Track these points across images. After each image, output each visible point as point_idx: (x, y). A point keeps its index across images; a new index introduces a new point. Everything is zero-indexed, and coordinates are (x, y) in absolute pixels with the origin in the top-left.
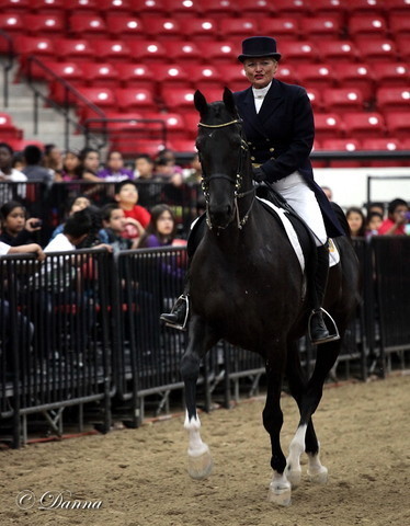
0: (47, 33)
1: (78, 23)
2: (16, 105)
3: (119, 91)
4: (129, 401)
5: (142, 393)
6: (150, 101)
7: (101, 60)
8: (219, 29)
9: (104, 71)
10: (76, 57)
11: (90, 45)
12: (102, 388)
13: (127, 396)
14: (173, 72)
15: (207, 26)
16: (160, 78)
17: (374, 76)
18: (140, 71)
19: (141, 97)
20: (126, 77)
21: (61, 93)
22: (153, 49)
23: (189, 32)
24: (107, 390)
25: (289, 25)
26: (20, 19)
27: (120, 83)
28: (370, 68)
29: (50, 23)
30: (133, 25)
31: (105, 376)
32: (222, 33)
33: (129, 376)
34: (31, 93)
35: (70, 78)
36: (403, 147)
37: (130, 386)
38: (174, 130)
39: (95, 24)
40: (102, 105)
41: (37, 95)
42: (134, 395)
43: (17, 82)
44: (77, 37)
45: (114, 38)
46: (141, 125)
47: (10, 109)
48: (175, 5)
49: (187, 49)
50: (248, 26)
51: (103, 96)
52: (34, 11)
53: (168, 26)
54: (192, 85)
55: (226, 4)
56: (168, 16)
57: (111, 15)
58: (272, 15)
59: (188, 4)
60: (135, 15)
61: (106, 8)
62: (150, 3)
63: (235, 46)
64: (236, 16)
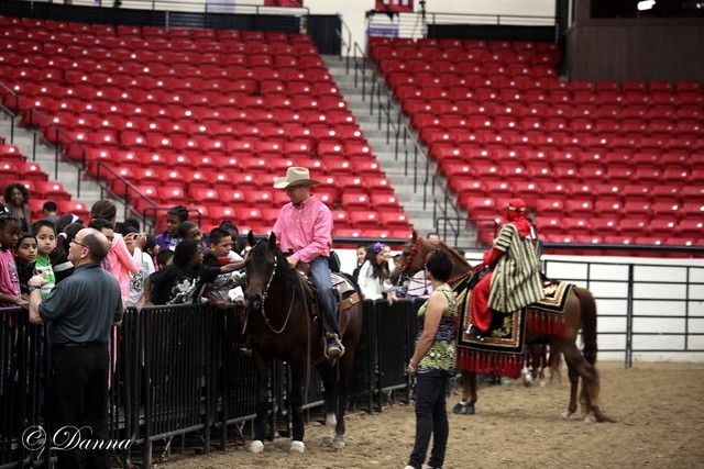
0: (106, 145)
1: (127, 139)
2: (85, 196)
3: (160, 188)
6: (182, 195)
7: (145, 166)
8: (226, 147)
9: (149, 174)
10: (128, 163)
11: (137, 155)
14: (197, 176)
15: (218, 145)
16: (189, 180)
17: (338, 184)
18: (174, 175)
19: (176, 193)
20: (164, 179)
21: (121, 189)
22: (181, 159)
23: (205, 149)
25: (276, 147)
26: (87, 134)
27: (160, 183)
28: (337, 178)
29: (107, 139)
30: (165, 142)
32: (229, 150)
34: (99, 188)
35: (126, 178)
36: (364, 235)
39: (139, 140)
40: (151, 197)
41: (102, 188)
43: (85, 179)
44: (126, 149)
45: (153, 150)
47: (81, 199)
48: (193, 129)
49: (206, 160)
50: (247, 146)
51: (150, 191)
52: (95, 131)
53: (191, 144)
54: (211, 186)
55: (229, 130)
56: (189, 137)
57: (150, 135)
58: (264, 139)
59: (202, 129)
60: (166, 135)
61: (145, 129)
62: (176, 128)
63: (239, 159)
64: (238, 138)
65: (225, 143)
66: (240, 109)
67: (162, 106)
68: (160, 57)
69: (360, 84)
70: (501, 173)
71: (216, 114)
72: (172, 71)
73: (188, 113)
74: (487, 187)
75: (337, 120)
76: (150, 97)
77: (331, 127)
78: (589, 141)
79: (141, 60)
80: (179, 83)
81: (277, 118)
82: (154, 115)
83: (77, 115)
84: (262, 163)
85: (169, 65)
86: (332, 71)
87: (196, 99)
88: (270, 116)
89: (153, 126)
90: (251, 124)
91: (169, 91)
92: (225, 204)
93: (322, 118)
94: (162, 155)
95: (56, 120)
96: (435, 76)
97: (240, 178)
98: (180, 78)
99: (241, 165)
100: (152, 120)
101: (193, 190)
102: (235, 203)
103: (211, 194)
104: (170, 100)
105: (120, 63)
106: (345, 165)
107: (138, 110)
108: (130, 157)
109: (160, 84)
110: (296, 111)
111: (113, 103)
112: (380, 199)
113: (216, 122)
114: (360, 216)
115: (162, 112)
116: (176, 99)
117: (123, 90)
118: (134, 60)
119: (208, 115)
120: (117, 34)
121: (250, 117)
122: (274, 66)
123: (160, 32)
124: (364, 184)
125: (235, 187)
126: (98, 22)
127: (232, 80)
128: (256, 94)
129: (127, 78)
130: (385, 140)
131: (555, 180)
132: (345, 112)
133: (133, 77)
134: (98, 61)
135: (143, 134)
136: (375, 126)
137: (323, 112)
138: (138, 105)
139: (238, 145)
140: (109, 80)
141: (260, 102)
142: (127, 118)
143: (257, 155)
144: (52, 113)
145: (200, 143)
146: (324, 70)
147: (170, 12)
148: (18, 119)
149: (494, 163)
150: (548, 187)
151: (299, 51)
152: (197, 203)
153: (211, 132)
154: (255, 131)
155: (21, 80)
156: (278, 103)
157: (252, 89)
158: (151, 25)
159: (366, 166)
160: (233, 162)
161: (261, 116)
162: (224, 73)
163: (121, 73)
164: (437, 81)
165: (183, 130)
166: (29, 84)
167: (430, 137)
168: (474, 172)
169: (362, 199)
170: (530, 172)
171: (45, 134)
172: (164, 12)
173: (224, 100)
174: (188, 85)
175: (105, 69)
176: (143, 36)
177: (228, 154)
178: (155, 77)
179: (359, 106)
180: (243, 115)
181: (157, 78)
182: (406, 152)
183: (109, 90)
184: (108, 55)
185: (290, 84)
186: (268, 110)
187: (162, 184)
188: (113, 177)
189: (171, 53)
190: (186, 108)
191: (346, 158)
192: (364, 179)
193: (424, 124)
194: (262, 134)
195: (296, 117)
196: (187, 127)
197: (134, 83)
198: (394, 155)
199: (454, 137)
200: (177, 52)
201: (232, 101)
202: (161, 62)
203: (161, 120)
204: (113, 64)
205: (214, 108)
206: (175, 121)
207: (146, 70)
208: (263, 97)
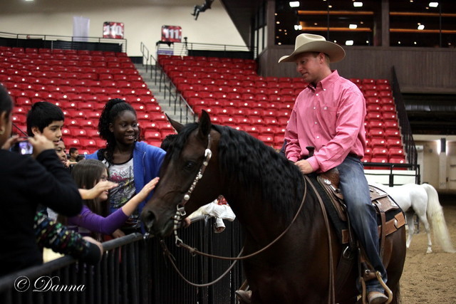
8: (78, 106)
10: (18, 114)
23: (66, 107)
28: (142, 123)
32: (79, 108)
39: (27, 102)
44: (19, 106)
48: (60, 97)
50: (90, 106)
55: (80, 97)
59: (65, 97)
61: (32, 96)
62: (50, 96)
63: (85, 113)
64: (85, 102)
65: (77, 104)
66: (87, 87)
67: (44, 85)
68: (46, 62)
69: (154, 77)
70: (235, 121)
71: (74, 90)
72: (52, 69)
73: (58, 89)
75: (141, 93)
76: (37, 81)
77: (138, 96)
78: (281, 106)
79: (36, 63)
80: (54, 74)
81: (107, 92)
82: (38, 90)
85: (50, 66)
86: (140, 71)
87: (63, 82)
88: (104, 91)
89: (37, 95)
90: (93, 94)
91: (49, 78)
92: (74, 137)
93: (133, 92)
96: (194, 73)
97: (84, 123)
98: (55, 72)
99: (86, 116)
100: (36, 92)
102: (80, 137)
103: (66, 131)
104: (49, 82)
105: (24, 65)
106: (146, 116)
107: (30, 87)
108: (20, 110)
109: (44, 75)
110: (118, 89)
111: (16, 83)
113: (73, 94)
115: (43, 88)
116: (52, 82)
117: (23, 77)
119: (69, 90)
120: (25, 52)
121: (93, 91)
122: (107, 66)
123: (48, 51)
124: (158, 127)
125: (81, 128)
126: (16, 46)
127: (84, 73)
128: (97, 80)
129: (27, 71)
130: (168, 105)
131: (266, 126)
132: (146, 89)
133: (30, 71)
134: (12, 63)
135: (30, 99)
136: (163, 98)
137: (133, 89)
138: (30, 84)
139: (85, 105)
140: (16, 72)
141: (98, 84)
143: (95, 111)
145: (63, 104)
146: (135, 69)
147: (54, 41)
149: (231, 116)
150: (263, 129)
151: (121, 60)
153: (70, 99)
154: (95, 98)
156: (109, 84)
157: (95, 78)
158: (43, 48)
159: (158, 117)
160: (81, 114)
161: (99, 90)
162: (80, 70)
163: (24, 69)
164: (195, 75)
165: (54, 97)
167: (194, 102)
168: (220, 121)
169: (157, 135)
170: (251, 121)
172: (51, 41)
173: (78, 83)
174: (59, 75)
175: (15, 67)
176: (38, 53)
177: (78, 110)
178: (42, 71)
179: (153, 87)
180: (89, 90)
182: (181, 110)
184: (18, 61)
185: (115, 76)
186: (103, 88)
189: (52, 61)
190: (57, 86)
191: (147, 113)
192: (157, 124)
193: (190, 96)
194: (99, 100)
195: (118, 91)
196: (56, 96)
197: (30, 74)
198: (173, 112)
199: (207, 103)
200: (55, 60)
201: (83, 83)
202: (47, 65)
203: (42, 92)
204: (20, 65)
205: (72, 87)
206: (50, 93)
207: (38, 68)
208: (101, 81)
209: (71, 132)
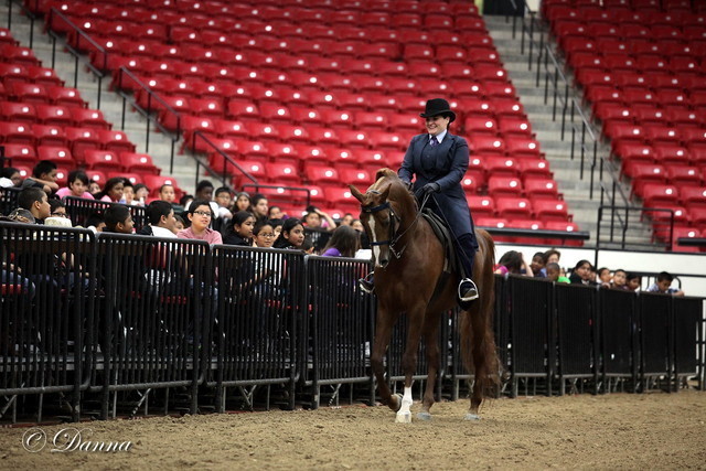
0: (209, 114)
1: (236, 109)
2: (180, 172)
3: (268, 165)
4: (309, 387)
5: (321, 382)
6: (295, 174)
7: (254, 139)
8: (354, 120)
9: (257, 148)
10: (233, 135)
11: (245, 126)
12: (288, 373)
13: (308, 383)
14: (315, 152)
15: (345, 117)
16: (305, 157)
17: (486, 166)
18: (287, 150)
19: (288, 171)
20: (275, 154)
21: (219, 164)
22: (298, 132)
23: (329, 121)
24: (293, 375)
25: (414, 121)
26: (187, 100)
27: (270, 159)
28: (484, 159)
29: (212, 106)
30: (281, 112)
31: (291, 363)
32: (357, 123)
33: (311, 366)
34: (193, 162)
35: (228, 152)
36: (511, 225)
37: (312, 374)
38: (316, 200)
39: (250, 109)
40: (256, 176)
41: (198, 163)
42: (315, 382)
43: (181, 153)
44: (233, 119)
45: (266, 121)
46: (288, 193)
47: (175, 175)
48: (317, 98)
49: (328, 135)
50: (379, 119)
51: (255, 168)
52: (198, 97)
53: (312, 115)
54: (331, 165)
55: (360, 100)
56: (311, 107)
57: (263, 104)
58: (401, 112)
59: (329, 98)
60: (284, 104)
61: (259, 97)
62: (297, 96)
63: (369, 135)
64: (370, 110)
65: (353, 115)
66: (376, 76)
67: (283, 70)
68: (287, 14)
69: (527, 50)
70: (690, 157)
71: (346, 82)
72: (299, 31)
73: (313, 80)
74: (670, 173)
75: (493, 91)
76: (269, 60)
77: (484, 99)
79: (263, 16)
80: (306, 45)
81: (419, 87)
82: (271, 81)
83: (179, 78)
84: (395, 139)
85: (297, 24)
86: (495, 35)
87: (324, 64)
88: (411, 85)
89: (269, 94)
90: (388, 93)
91: (293, 54)
92: (344, 186)
93: (475, 88)
94: (275, 127)
95: (153, 83)
96: (621, 41)
97: (367, 156)
98: (307, 38)
99: (370, 142)
100: (268, 86)
101: (308, 169)
103: (329, 174)
104: (293, 64)
105: (238, 19)
106: (497, 144)
107: (253, 75)
108: (237, 127)
109: (283, 45)
110: (443, 80)
111: (223, 65)
112: (535, 184)
113: (346, 91)
114: (508, 203)
115: (282, 78)
116: (301, 63)
117: (238, 51)
118: (268, 33)
119: (337, 82)
121: (387, 86)
122: (423, 26)
124: (518, 167)
125: (359, 167)
127: (370, 42)
128: (397, 60)
129: (244, 37)
130: (551, 117)
132: (505, 81)
133: (252, 36)
134: (211, 16)
135: (256, 102)
136: (541, 100)
137: (476, 82)
138: (253, 68)
139: (369, 118)
140: (222, 39)
141: (401, 68)
142: (239, 84)
143: (390, 130)
144: (148, 75)
145: (324, 115)
146: (484, 32)
148: (107, 82)
149: (683, 145)
151: (455, 9)
152: (311, 183)
153: (338, 103)
154: (392, 102)
155: (115, 36)
156: (424, 70)
157: (393, 54)
159: (521, 145)
160: (360, 137)
161: (401, 84)
162: (362, 34)
163: (238, 31)
164: (622, 47)
165: (305, 98)
166: (125, 41)
167: (606, 113)
168: (655, 156)
169: (513, 184)
171: (138, 100)
173: (357, 66)
174: (316, 47)
175: (219, 26)
177: (355, 128)
178: (278, 37)
179: (523, 76)
180: (379, 84)
181: (280, 38)
182: (574, 131)
183: (220, 50)
184: (225, 10)
185: (440, 49)
186: (410, 78)
187: (272, 160)
188: (213, 150)
189: (300, 10)
190: (311, 73)
191: (499, 136)
192: (517, 160)
193: (600, 98)
194: (400, 106)
195: (443, 87)
196: (309, 95)
197: (252, 43)
198: (559, 134)
199: (635, 114)
200: (307, 8)
201: (367, 66)
202: (287, 19)
203: (279, 87)
204: (229, 20)
205: (344, 75)
206: (296, 88)
207: (269, 28)
208: (406, 62)
209: (339, 176)
